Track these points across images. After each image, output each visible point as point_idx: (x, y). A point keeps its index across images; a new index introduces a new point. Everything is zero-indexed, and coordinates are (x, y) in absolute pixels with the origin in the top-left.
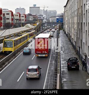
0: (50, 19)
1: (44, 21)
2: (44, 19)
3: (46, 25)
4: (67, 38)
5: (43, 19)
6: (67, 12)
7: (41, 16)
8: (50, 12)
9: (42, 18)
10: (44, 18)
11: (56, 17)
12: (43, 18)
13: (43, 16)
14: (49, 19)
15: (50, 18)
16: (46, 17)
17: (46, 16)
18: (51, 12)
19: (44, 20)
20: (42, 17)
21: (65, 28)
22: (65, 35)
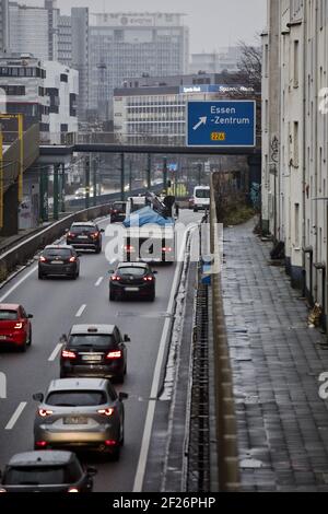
0: (120, 106)
1: (55, 129)
2: (54, 108)
3: (74, 172)
4: (302, 307)
5: (41, 109)
6: (296, 34)
7: (26, 72)
8: (118, 32)
9: (31, 96)
10: (53, 92)
11: (176, 90)
12: (45, 101)
13: (41, 73)
14: (106, 105)
15: (119, 92)
16: (72, 86)
17: (73, 74)
18: (129, 37)
19: (53, 121)
20: (31, 84)
21: (274, 200)
22: (283, 283)
